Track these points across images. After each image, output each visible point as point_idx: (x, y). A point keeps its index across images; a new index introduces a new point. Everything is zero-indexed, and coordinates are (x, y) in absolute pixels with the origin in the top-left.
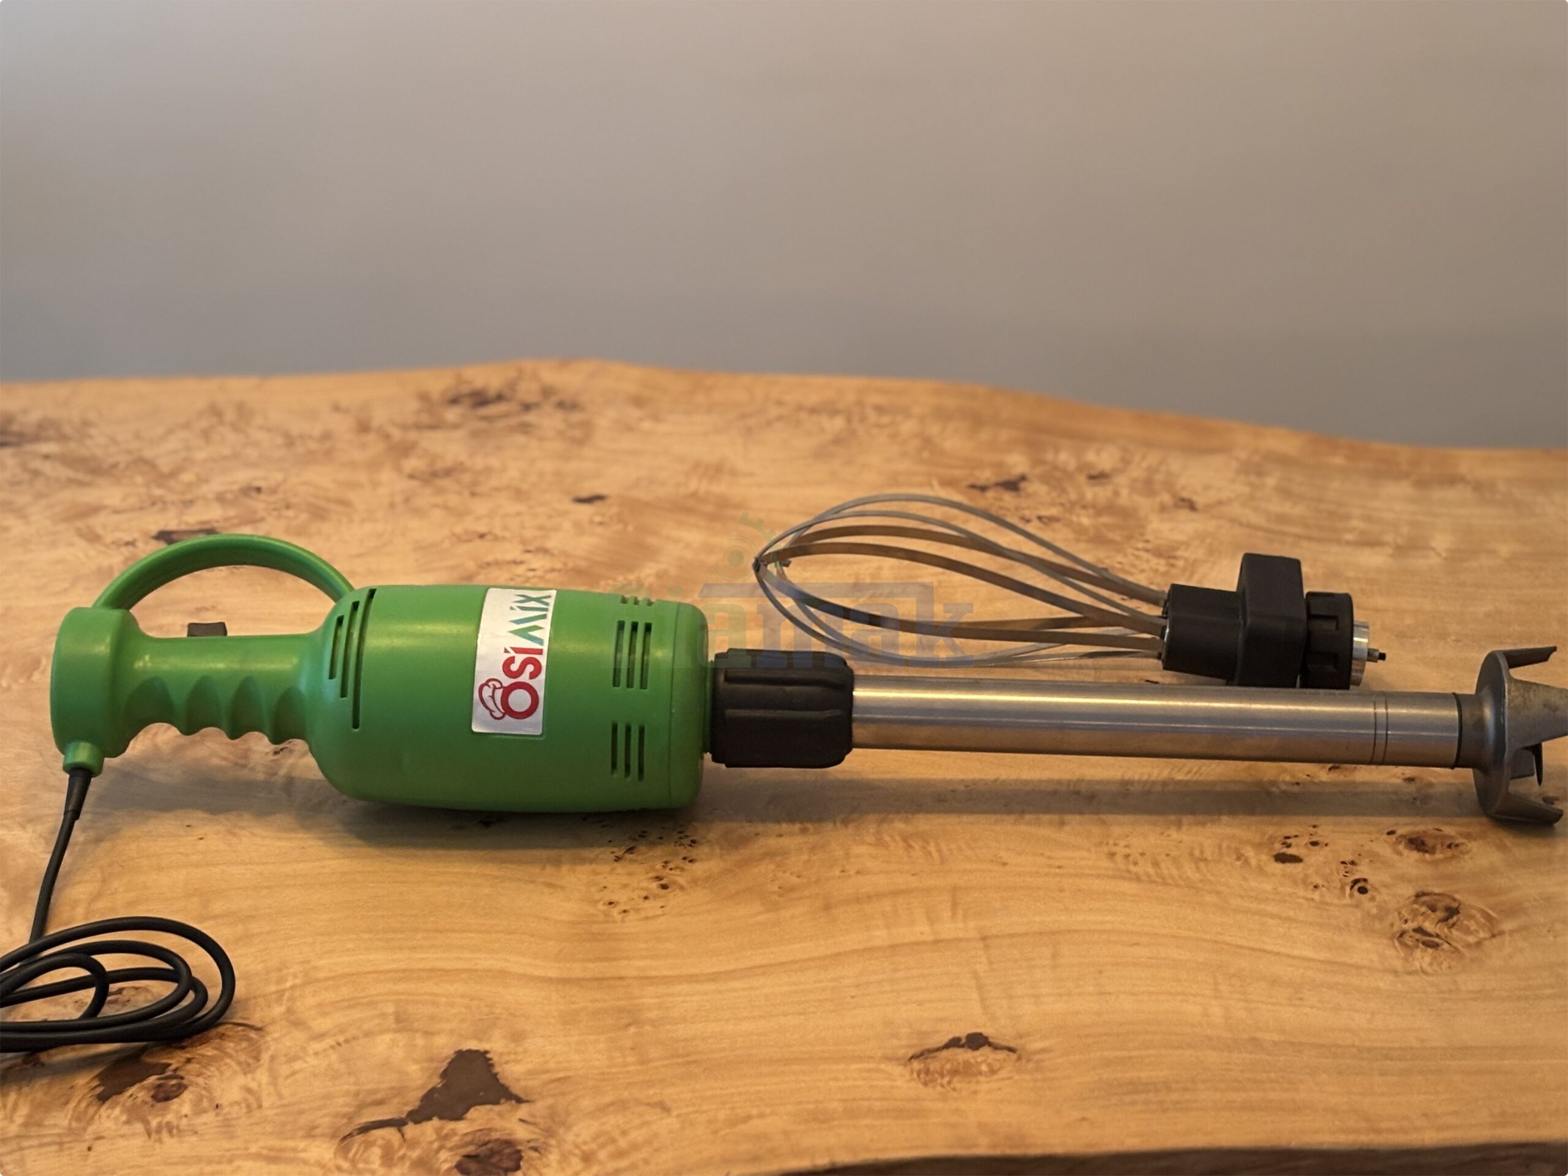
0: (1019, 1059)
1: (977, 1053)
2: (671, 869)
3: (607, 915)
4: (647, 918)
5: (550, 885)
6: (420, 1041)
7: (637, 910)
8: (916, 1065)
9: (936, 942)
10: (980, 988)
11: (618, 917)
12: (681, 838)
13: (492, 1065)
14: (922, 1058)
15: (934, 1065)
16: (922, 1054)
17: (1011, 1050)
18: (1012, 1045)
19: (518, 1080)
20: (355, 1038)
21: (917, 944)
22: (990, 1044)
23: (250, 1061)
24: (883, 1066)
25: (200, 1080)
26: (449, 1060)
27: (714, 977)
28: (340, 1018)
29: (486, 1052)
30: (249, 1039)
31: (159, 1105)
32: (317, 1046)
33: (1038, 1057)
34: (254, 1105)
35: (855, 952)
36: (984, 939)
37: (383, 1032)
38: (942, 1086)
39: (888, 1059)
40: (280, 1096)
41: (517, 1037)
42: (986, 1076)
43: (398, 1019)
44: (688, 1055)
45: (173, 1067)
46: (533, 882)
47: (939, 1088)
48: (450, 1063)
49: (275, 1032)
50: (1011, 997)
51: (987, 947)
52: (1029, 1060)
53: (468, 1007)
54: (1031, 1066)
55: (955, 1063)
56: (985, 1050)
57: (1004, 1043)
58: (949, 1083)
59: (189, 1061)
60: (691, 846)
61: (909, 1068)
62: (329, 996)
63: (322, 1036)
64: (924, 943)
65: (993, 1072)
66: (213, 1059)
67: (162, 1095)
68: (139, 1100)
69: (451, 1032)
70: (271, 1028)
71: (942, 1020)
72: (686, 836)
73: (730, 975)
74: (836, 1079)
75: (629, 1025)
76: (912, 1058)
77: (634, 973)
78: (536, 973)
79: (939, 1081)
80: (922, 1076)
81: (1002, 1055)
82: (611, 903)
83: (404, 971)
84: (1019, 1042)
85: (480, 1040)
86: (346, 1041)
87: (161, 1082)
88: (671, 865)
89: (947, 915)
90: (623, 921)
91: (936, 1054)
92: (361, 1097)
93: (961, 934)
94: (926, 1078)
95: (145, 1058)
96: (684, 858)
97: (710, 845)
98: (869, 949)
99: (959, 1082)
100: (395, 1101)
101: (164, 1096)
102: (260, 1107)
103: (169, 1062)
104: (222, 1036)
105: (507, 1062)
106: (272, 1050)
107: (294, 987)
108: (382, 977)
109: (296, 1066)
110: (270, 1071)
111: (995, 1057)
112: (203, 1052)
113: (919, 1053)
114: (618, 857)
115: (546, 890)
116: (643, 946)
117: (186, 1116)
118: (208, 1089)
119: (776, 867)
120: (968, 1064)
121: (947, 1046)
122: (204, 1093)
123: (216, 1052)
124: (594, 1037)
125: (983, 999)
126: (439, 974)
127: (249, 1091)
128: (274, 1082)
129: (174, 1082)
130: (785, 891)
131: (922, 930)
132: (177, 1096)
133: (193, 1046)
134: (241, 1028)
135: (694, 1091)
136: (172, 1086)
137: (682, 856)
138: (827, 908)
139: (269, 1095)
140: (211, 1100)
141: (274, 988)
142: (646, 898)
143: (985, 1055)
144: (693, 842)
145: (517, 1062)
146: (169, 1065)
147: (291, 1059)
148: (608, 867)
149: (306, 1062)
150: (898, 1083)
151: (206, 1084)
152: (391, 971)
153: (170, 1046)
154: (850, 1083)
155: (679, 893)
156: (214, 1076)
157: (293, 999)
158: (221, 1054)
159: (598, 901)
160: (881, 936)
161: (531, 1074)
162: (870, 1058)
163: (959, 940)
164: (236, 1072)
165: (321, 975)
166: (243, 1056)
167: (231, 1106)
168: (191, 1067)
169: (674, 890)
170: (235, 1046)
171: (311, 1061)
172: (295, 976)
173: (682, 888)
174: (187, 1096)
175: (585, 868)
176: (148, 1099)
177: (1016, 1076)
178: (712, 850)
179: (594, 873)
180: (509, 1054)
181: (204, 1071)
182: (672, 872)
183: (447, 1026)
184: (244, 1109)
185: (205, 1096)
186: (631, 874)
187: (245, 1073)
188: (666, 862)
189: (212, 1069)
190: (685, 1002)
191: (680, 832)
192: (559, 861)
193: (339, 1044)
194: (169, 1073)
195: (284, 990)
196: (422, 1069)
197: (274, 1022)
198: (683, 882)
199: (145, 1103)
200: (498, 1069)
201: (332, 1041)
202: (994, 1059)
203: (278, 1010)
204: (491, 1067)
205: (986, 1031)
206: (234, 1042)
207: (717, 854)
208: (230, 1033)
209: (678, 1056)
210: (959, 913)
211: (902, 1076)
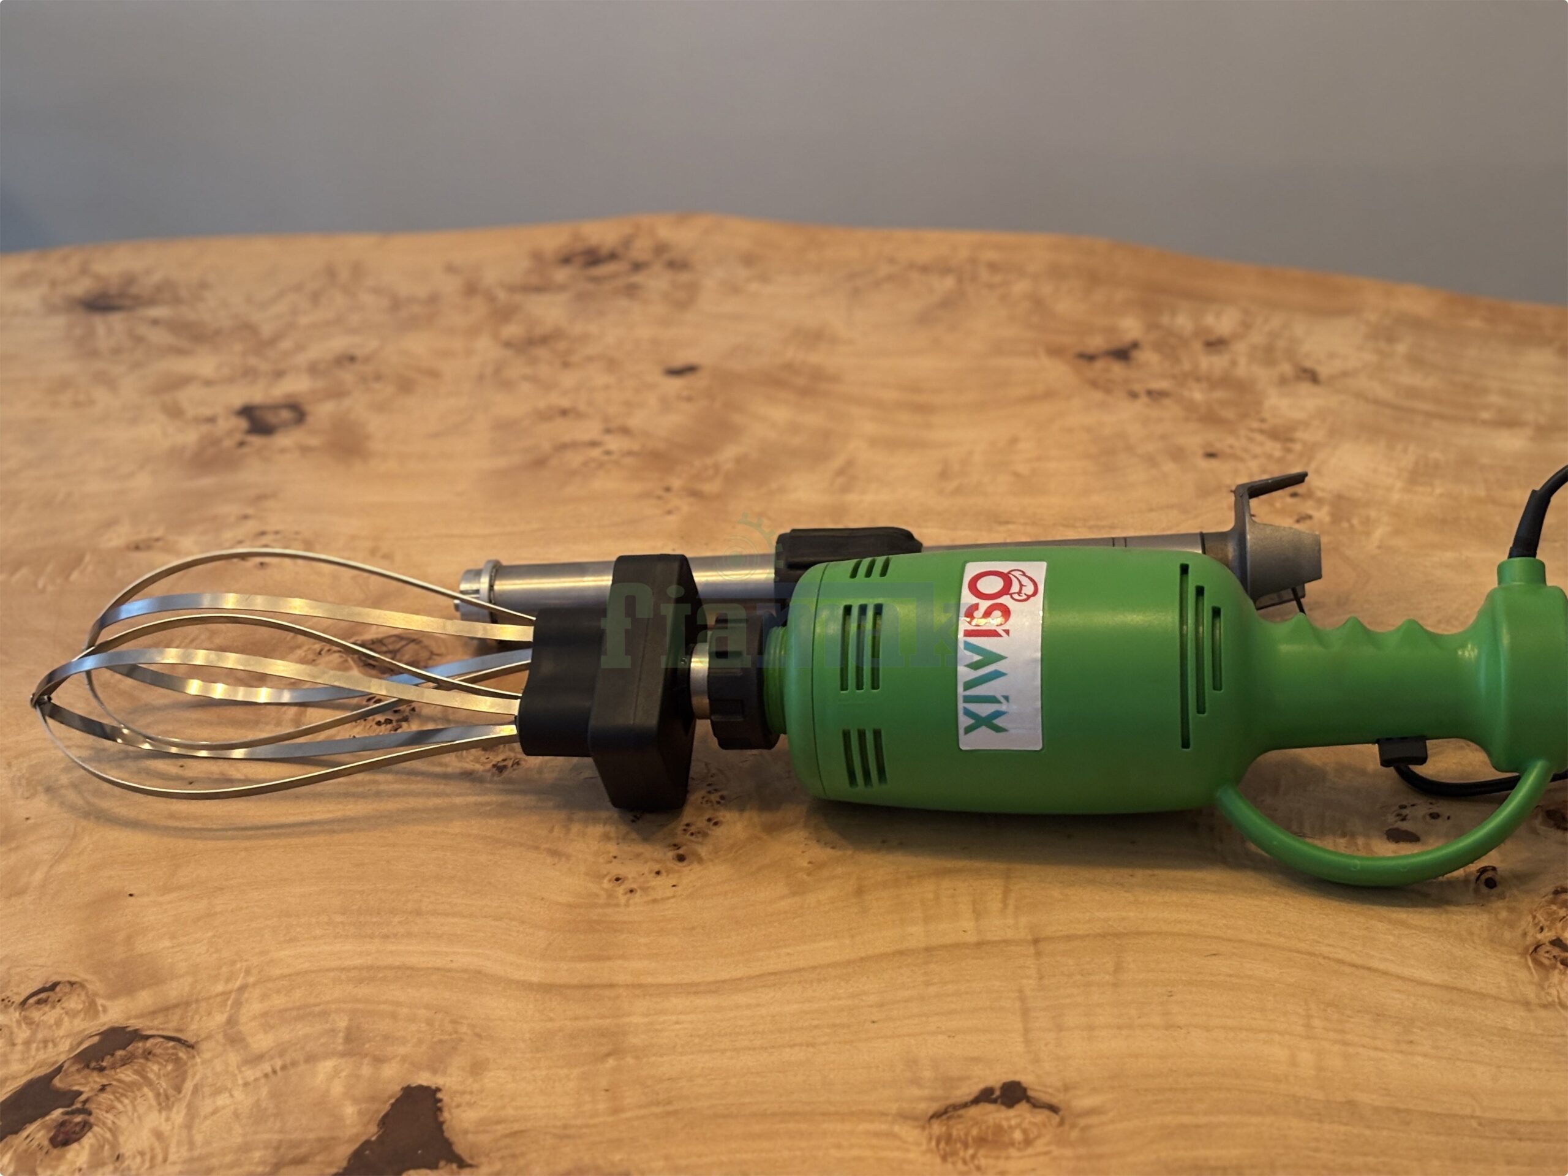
0: (1061, 1123)
1: (1011, 1113)
2: (692, 834)
3: (610, 895)
4: (655, 901)
5: (554, 853)
6: (366, 1070)
7: (645, 890)
8: (937, 1128)
9: (979, 944)
10: (1025, 1013)
11: (623, 900)
12: (709, 792)
13: (440, 1110)
14: (944, 1117)
15: (958, 1129)
16: (945, 1112)
17: (1053, 1109)
18: (1054, 1101)
19: (466, 1132)
20: (294, 1064)
21: (956, 946)
22: (1028, 1099)
23: (171, 1092)
24: (896, 1128)
25: (109, 1118)
26: (393, 1101)
27: (716, 987)
28: (285, 1034)
29: (438, 1090)
30: (177, 1060)
31: (55, 1152)
32: (250, 1074)
33: (1082, 1122)
34: (160, 1158)
35: (884, 956)
36: (1036, 941)
37: (327, 1056)
38: (965, 1162)
39: (904, 1117)
40: (191, 1145)
41: (477, 1068)
42: (1019, 1150)
43: (348, 1039)
44: (669, 1103)
45: (83, 1097)
46: (537, 848)
47: (960, 1166)
48: (393, 1105)
49: (207, 1050)
50: (1060, 1028)
51: (1038, 954)
52: (1073, 1126)
53: (430, 1023)
54: (1074, 1134)
55: (984, 1127)
56: (1023, 1108)
57: (1045, 1098)
58: (973, 1157)
59: (103, 1088)
60: (718, 803)
61: (927, 1132)
62: (279, 1001)
63: (258, 1059)
64: (966, 945)
65: (1028, 1142)
66: (131, 1086)
67: (61, 1138)
68: (35, 1143)
69: (404, 1059)
70: (204, 1046)
71: (976, 1060)
72: (716, 790)
73: (735, 985)
74: (839, 1146)
75: (608, 1055)
76: (932, 1117)
77: (629, 979)
78: (519, 975)
79: (962, 1154)
80: (942, 1145)
81: (1041, 1116)
82: (617, 879)
83: (370, 968)
84: (1061, 1096)
85: (434, 1071)
86: (284, 1068)
87: (66, 1117)
88: (693, 829)
89: (995, 905)
90: (627, 905)
91: (962, 1112)
92: (282, 1150)
93: (1010, 934)
94: (947, 1148)
95: (57, 1082)
96: (709, 820)
97: (740, 803)
98: (901, 953)
99: (986, 1157)
100: (318, 1158)
101: (63, 1138)
102: (165, 1160)
103: (82, 1089)
104: (148, 1054)
105: (458, 1106)
106: (198, 1077)
107: (243, 988)
108: (343, 976)
109: (222, 1100)
110: (189, 1106)
111: (1033, 1120)
112: (122, 1076)
113: (943, 1109)
114: (635, 816)
115: (549, 860)
116: (643, 940)
117: (80, 1170)
118: (114, 1131)
119: (810, 833)
120: (999, 1130)
121: (976, 1101)
122: (108, 1135)
123: (136, 1077)
124: (565, 1071)
125: (1026, 1031)
126: (407, 973)
127: (158, 1135)
128: (189, 1126)
129: (78, 1119)
130: (816, 866)
131: (965, 928)
132: (77, 1140)
133: (113, 1067)
134: (171, 1044)
135: (667, 1158)
136: (78, 1124)
137: (707, 817)
138: (860, 892)
139: (179, 1144)
140: (114, 1146)
141: (220, 988)
142: (658, 873)
143: (1020, 1116)
144: (722, 797)
145: (470, 1105)
146: (80, 1093)
147: (217, 1092)
148: (624, 829)
149: (232, 1096)
150: (912, 1156)
151: (114, 1123)
152: (355, 968)
153: (88, 1066)
154: (855, 1152)
155: (696, 867)
156: (126, 1112)
157: (238, 1004)
158: (141, 1080)
159: (605, 876)
160: (916, 934)
161: (484, 1125)
162: (883, 1114)
163: (1007, 942)
164: (150, 1107)
165: (276, 972)
166: (164, 1085)
167: (134, 1157)
168: (104, 1098)
169: (691, 863)
170: (159, 1070)
171: (239, 1094)
172: (248, 972)
173: (700, 860)
174: (88, 1140)
175: (598, 830)
176: (46, 1143)
177: (1056, 1151)
178: (742, 810)
179: (606, 837)
180: (463, 1093)
181: (116, 1104)
182: (693, 838)
183: (402, 1050)
184: (147, 1165)
185: (108, 1141)
186: (646, 839)
187: (160, 1111)
188: (688, 825)
189: (126, 1101)
190: (677, 1023)
191: (709, 785)
192: (570, 820)
193: (274, 1072)
194: (78, 1105)
195: (230, 992)
196: (360, 1112)
197: (209, 1037)
198: (703, 851)
199: (41, 1148)
200: (446, 1115)
201: (267, 1068)
202: (1031, 1123)
203: (220, 1018)
204: (439, 1113)
205: (1026, 1079)
206: (159, 1063)
207: (747, 814)
208: (158, 1051)
209: (658, 1104)
210: (1011, 902)
211: (919, 1144)
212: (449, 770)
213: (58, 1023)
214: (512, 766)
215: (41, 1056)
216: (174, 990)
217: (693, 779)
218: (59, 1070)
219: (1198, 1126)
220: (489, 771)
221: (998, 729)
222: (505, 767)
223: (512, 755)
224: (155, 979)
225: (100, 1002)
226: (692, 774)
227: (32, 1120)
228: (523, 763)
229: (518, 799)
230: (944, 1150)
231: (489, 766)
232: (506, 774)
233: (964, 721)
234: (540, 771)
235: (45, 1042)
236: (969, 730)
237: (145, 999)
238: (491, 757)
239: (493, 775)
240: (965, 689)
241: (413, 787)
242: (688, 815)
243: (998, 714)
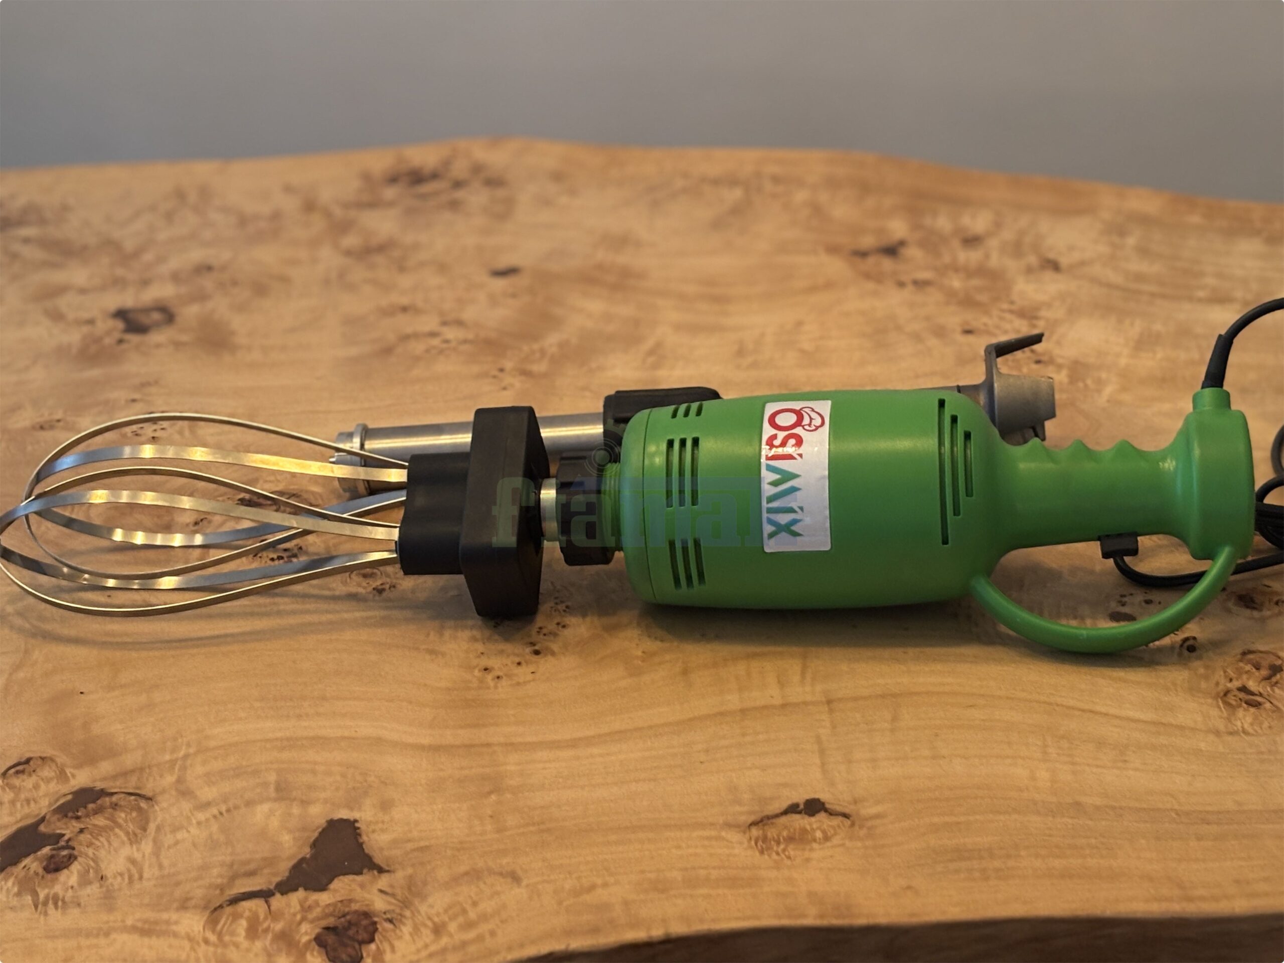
0: (853, 825)
1: (813, 819)
2: (545, 635)
3: (481, 681)
4: (518, 684)
5: (432, 652)
6: (296, 810)
7: (509, 676)
8: (755, 832)
9: (784, 706)
10: (822, 752)
11: (492, 684)
12: (557, 604)
13: (360, 835)
14: (760, 824)
15: (772, 832)
16: (761, 821)
17: (846, 816)
18: (847, 811)
19: (381, 849)
20: (236, 807)
21: (765, 707)
22: (826, 810)
23: (138, 831)
24: (723, 834)
25: (90, 852)
26: (320, 830)
27: (574, 744)
28: (226, 787)
29: (356, 821)
30: (139, 809)
31: (49, 876)
32: (201, 816)
33: (869, 823)
34: (136, 876)
35: (708, 717)
36: (829, 702)
37: (262, 801)
38: (778, 854)
39: (728, 826)
40: (161, 866)
41: (386, 806)
42: (820, 843)
43: (278, 789)
44: (543, 823)
45: (66, 838)
46: (417, 649)
47: (774, 856)
48: (320, 833)
49: (164, 802)
50: (850, 762)
51: (831, 711)
52: (861, 827)
53: (344, 776)
54: (862, 833)
55: (792, 830)
56: (822, 816)
57: (839, 809)
58: (784, 850)
59: (81, 831)
60: (564, 611)
61: (747, 835)
62: (217, 765)
63: (204, 806)
64: (773, 707)
65: (827, 838)
66: (102, 830)
67: (52, 866)
68: (32, 872)
69: (326, 801)
70: (159, 798)
71: (785, 785)
72: (562, 602)
73: (589, 741)
74: (679, 847)
75: (490, 793)
76: (751, 825)
77: (502, 740)
78: (411, 740)
79: (775, 848)
80: (760, 843)
81: (836, 821)
82: (486, 669)
83: (288, 739)
84: (852, 807)
85: (352, 809)
86: (228, 811)
87: (54, 852)
88: (545, 631)
89: (796, 678)
90: (496, 687)
91: (774, 821)
92: (235, 867)
93: (809, 698)
94: (764, 845)
95: (42, 828)
96: (558, 624)
97: (583, 611)
98: (721, 714)
99: (794, 850)
100: (266, 871)
101: (54, 867)
102: (141, 878)
103: (63, 832)
104: (115, 806)
105: (374, 831)
106: (159, 819)
107: (186, 756)
108: (268, 746)
109: (180, 835)
110: (155, 841)
111: (830, 824)
112: (96, 822)
113: (759, 819)
114: (497, 623)
115: (428, 657)
116: (511, 712)
117: (72, 887)
118: (95, 860)
119: (642, 631)
120: (804, 831)
121: (785, 812)
122: (92, 863)
123: (108, 822)
124: (457, 805)
125: (823, 764)
126: (321, 742)
127: (133, 861)
128: (157, 853)
129: (65, 853)
130: (648, 656)
131: (772, 694)
132: (66, 867)
133: (87, 816)
134: (133, 798)
135: (544, 860)
136: (64, 856)
137: (556, 622)
138: (685, 672)
139: (150, 866)
140: (97, 871)
141: (167, 757)
142: (519, 664)
143: (820, 821)
144: (567, 607)
145: (383, 831)
146: (63, 835)
147: (175, 829)
148: (487, 633)
149: (188, 832)
150: (736, 851)
151: (94, 853)
152: (277, 739)
153: (66, 816)
154: (691, 851)
155: (550, 658)
156: (103, 846)
157: (184, 768)
158: (112, 824)
159: (475, 667)
160: (733, 701)
161: (395, 842)
162: (712, 824)
163: (805, 703)
164: (123, 843)
165: (212, 743)
166: (132, 827)
167: (115, 877)
168: (82, 837)
169: (546, 655)
170: (126, 816)
171: (194, 830)
172: (188, 745)
173: (553, 654)
174: (75, 867)
175: (466, 634)
176: (41, 871)
177: (848, 843)
178: (584, 615)
179: (474, 639)
180: (377, 822)
181: (94, 841)
182: (545, 638)
183: (323, 795)
184: (127, 880)
185: (92, 867)
186: (507, 639)
187: (131, 844)
188: (541, 628)
189: (102, 839)
190: (544, 769)
191: (556, 598)
192: (442, 627)
193: (221, 814)
194: (62, 843)
195: (176, 760)
196: (294, 838)
197: (163, 791)
198: (555, 647)
199: (37, 874)
200: (364, 838)
201: (215, 811)
202: (829, 826)
203: (170, 779)
204: (358, 837)
205: (823, 796)
206: (125, 812)
207: (588, 619)
208: (122, 803)
209: (534, 824)
210: (809, 676)
211: (741, 843)
212: (337, 593)
213: (36, 787)
214: (390, 588)
215: (26, 810)
216: (130, 760)
217: (542, 594)
218: (43, 819)
219: (958, 823)
220: (370, 593)
221: (796, 534)
222: (384, 590)
223: (388, 580)
224: (112, 752)
225: (68, 771)
226: (541, 591)
227: (27, 855)
228: (398, 586)
229: (396, 613)
230: (761, 846)
231: (370, 589)
232: (385, 594)
233: (768, 529)
234: (413, 591)
235: (28, 801)
236: (771, 536)
237: (106, 767)
238: (371, 583)
239: (374, 595)
240: (768, 503)
241: (308, 606)
242: (540, 620)
243: (795, 522)
